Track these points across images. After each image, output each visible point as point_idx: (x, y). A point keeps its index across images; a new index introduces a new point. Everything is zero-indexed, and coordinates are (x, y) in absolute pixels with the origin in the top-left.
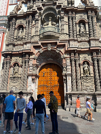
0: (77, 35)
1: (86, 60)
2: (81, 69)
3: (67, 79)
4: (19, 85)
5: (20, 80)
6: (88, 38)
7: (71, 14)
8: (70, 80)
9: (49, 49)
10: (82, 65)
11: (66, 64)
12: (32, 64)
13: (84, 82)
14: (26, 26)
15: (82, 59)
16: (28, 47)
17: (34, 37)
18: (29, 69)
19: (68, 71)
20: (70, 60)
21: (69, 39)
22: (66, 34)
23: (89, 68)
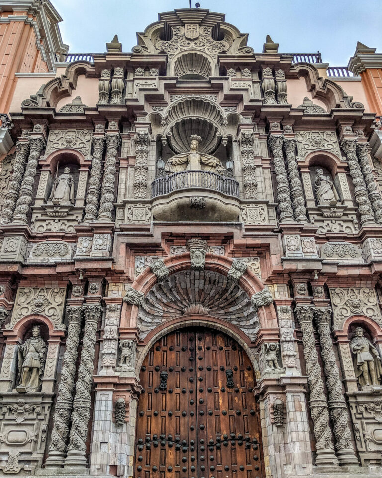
1: (358, 316)
2: (343, 359)
3: (290, 406)
4: (43, 438)
5: (47, 412)
6: (355, 228)
7: (279, 130)
8: (301, 411)
9: (198, 261)
10: (346, 339)
11: (277, 332)
12: (119, 329)
13: (365, 421)
14: (91, 161)
15: (344, 312)
16: (98, 246)
17: (128, 206)
18: (103, 352)
19: (291, 365)
20: (295, 314)
21: (280, 226)
22: (264, 206)
23: (377, 354)
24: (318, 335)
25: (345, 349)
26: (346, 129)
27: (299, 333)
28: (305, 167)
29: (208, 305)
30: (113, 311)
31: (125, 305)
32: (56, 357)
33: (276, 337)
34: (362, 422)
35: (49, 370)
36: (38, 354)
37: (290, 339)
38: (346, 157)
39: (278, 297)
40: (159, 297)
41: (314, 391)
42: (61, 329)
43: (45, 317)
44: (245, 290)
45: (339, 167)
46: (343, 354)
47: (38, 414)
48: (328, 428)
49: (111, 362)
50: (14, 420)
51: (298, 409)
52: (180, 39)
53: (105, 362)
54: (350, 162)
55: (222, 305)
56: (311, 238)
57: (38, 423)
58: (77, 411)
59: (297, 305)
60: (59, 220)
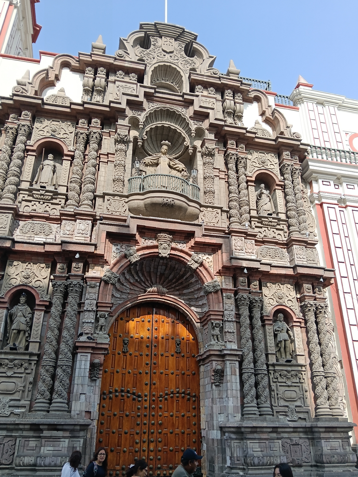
0: (251, 217)
1: (282, 305)
2: (268, 337)
3: (228, 371)
4: (30, 389)
5: (33, 367)
6: (284, 235)
7: (235, 147)
8: (236, 375)
9: (164, 251)
10: (271, 322)
11: (222, 313)
12: (97, 303)
13: (279, 384)
14: (74, 152)
15: (271, 301)
16: (81, 231)
17: (107, 197)
18: (84, 321)
19: (230, 340)
20: (236, 300)
21: (231, 229)
22: (219, 211)
23: (292, 335)
24: (251, 318)
25: (269, 329)
26: (286, 154)
27: (238, 316)
28: (251, 181)
29: (166, 286)
30: (93, 287)
31: (103, 283)
32: (41, 322)
33: (220, 317)
34: (277, 385)
35: (35, 333)
36: (25, 319)
37: (231, 320)
38: (283, 177)
39: (224, 287)
40: (128, 277)
41: (246, 360)
42: (45, 299)
43: (32, 288)
44: (199, 278)
45: (278, 185)
46: (268, 334)
47: (26, 369)
48: (254, 388)
49: (90, 330)
50: (5, 373)
51: (233, 373)
52: (157, 50)
53: (85, 330)
54: (286, 182)
55: (177, 288)
56: (252, 241)
57: (25, 376)
58: (61, 368)
59: (239, 294)
60: (44, 203)
